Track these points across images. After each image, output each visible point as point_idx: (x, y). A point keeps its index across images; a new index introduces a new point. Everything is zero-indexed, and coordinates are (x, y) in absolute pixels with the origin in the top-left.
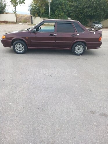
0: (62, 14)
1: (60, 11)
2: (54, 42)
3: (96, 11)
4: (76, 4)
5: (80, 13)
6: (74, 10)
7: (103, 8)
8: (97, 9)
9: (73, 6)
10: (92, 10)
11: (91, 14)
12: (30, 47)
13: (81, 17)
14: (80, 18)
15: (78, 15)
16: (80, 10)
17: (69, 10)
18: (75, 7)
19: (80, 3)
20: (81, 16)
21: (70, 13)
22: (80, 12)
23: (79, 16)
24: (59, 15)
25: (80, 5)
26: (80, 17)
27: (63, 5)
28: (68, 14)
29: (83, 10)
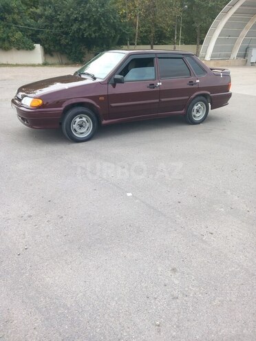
0: (19, 35)
1: (9, 27)
2: (158, 100)
3: (100, 28)
4: (49, 12)
5: (62, 32)
6: (46, 26)
7: (114, 22)
8: (101, 24)
9: (40, 16)
10: (89, 25)
11: (90, 35)
12: (106, 120)
13: (68, 43)
14: (65, 45)
15: (58, 38)
16: (61, 27)
17: (33, 27)
18: (47, 17)
19: (57, 8)
20: (67, 41)
21: (38, 32)
22: (62, 30)
23: (60, 40)
24: (8, 37)
25: (59, 15)
26: (63, 42)
27: (14, 14)
28: (32, 35)
29: (67, 26)
